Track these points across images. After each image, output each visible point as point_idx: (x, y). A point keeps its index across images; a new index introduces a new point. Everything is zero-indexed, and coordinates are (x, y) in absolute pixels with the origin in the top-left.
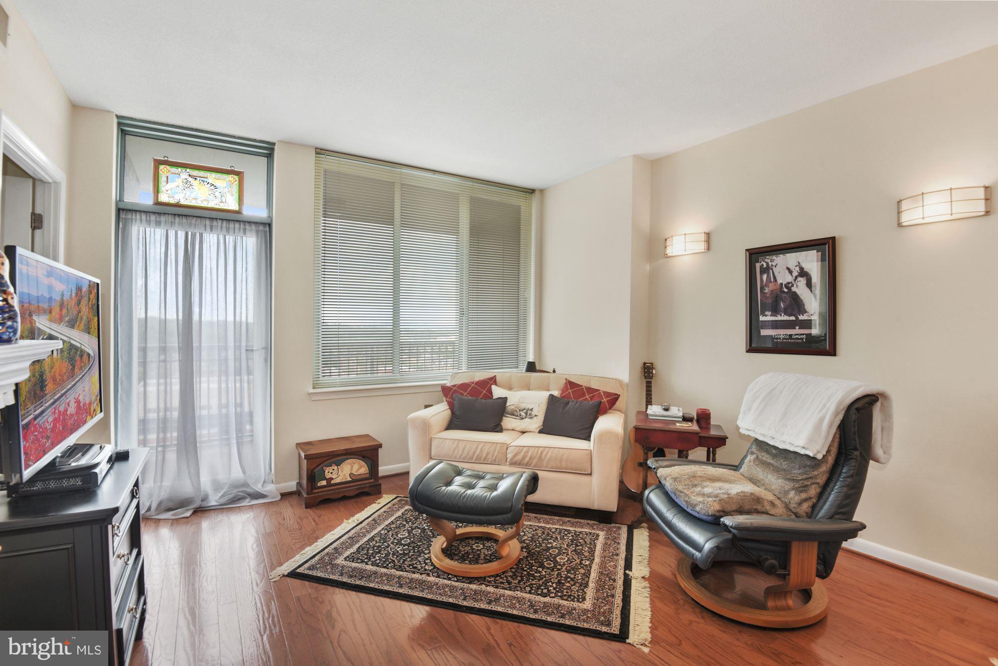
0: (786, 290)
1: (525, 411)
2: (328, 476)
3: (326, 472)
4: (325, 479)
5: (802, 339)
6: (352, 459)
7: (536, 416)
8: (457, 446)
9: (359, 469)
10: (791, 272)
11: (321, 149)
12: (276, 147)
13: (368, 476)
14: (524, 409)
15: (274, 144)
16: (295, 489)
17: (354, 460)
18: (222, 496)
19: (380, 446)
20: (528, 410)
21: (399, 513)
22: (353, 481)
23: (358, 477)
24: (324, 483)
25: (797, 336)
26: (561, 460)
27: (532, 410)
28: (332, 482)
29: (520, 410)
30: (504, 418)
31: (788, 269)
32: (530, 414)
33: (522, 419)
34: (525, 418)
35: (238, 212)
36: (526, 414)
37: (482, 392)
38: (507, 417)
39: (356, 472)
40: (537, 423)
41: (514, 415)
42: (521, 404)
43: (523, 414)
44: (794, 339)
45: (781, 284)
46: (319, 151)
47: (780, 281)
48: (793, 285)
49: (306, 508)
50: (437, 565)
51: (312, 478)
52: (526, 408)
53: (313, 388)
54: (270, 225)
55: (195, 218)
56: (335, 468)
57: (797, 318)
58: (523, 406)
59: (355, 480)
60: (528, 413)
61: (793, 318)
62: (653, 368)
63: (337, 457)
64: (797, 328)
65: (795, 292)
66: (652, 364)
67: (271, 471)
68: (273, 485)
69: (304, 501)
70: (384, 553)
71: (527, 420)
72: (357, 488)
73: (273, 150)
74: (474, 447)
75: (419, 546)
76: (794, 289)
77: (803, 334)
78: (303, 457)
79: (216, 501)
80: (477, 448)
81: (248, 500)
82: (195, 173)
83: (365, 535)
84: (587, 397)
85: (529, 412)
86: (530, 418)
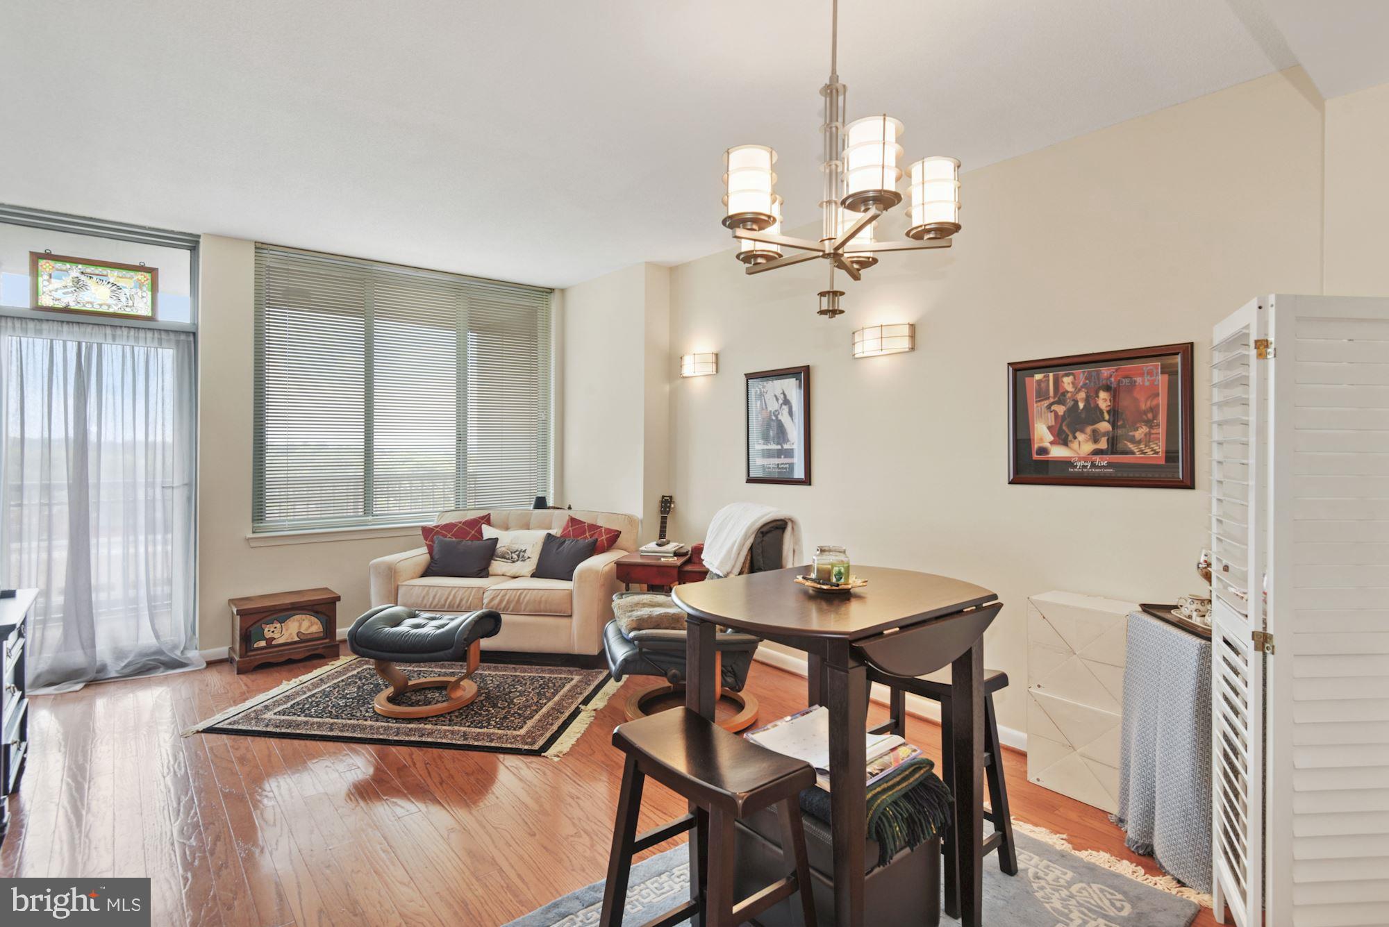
0: (774, 418)
1: (517, 553)
2: (268, 635)
3: (266, 630)
4: (263, 638)
5: (786, 468)
6: (300, 616)
7: (529, 558)
8: (428, 593)
9: (309, 627)
10: (777, 399)
11: (263, 243)
12: (201, 240)
13: (322, 635)
14: (517, 551)
15: (199, 236)
16: (226, 656)
17: (304, 616)
18: (125, 667)
19: (338, 598)
20: (521, 551)
21: (355, 672)
22: (302, 641)
23: (309, 637)
24: (263, 643)
25: (782, 466)
26: (540, 602)
27: (525, 551)
28: (273, 643)
29: (512, 553)
30: (492, 561)
31: (776, 396)
32: (523, 556)
33: (514, 562)
34: (517, 561)
35: (151, 319)
36: (518, 556)
37: (471, 532)
38: (497, 560)
39: (306, 630)
40: (531, 565)
41: (505, 558)
42: (514, 546)
43: (515, 556)
44: (780, 468)
45: (771, 411)
46: (260, 245)
47: (770, 409)
48: (779, 414)
49: (238, 674)
50: (378, 712)
51: (247, 638)
52: (519, 549)
53: (254, 532)
54: (195, 334)
55: (91, 326)
56: (278, 625)
57: (782, 447)
58: (516, 547)
59: (304, 640)
60: (520, 556)
61: (779, 447)
62: (671, 502)
63: (282, 611)
64: (783, 457)
65: (780, 420)
66: (671, 497)
67: (194, 633)
68: (197, 651)
69: (236, 666)
70: (322, 707)
71: (519, 563)
72: (307, 650)
73: (198, 242)
74: (447, 593)
75: (363, 699)
76: (780, 417)
77: (786, 464)
78: (235, 613)
79: (117, 671)
80: (449, 594)
81: (161, 669)
82: (90, 269)
83: (305, 693)
84: (587, 534)
85: (522, 554)
86: (522, 560)
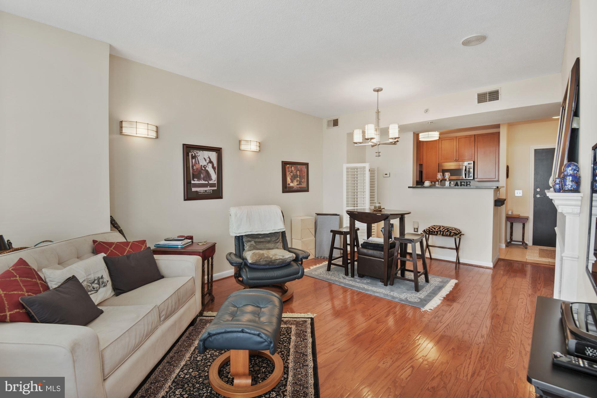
0: (204, 169)
1: (96, 282)
5: (211, 192)
10: (206, 160)
14: (95, 280)
25: (209, 191)
27: (102, 277)
31: (204, 158)
32: (103, 283)
36: (99, 284)
40: (110, 288)
42: (89, 277)
43: (95, 286)
44: (207, 192)
45: (202, 165)
47: (201, 164)
48: (206, 167)
52: (96, 278)
57: (208, 182)
58: (92, 277)
60: (99, 281)
61: (207, 182)
64: (209, 187)
65: (207, 170)
76: (207, 168)
77: (211, 190)
85: (101, 280)
86: (104, 286)
